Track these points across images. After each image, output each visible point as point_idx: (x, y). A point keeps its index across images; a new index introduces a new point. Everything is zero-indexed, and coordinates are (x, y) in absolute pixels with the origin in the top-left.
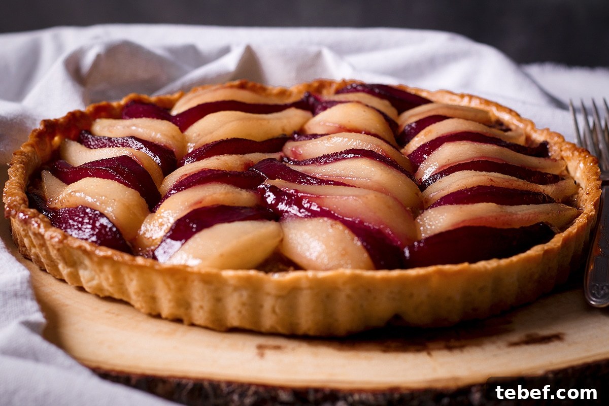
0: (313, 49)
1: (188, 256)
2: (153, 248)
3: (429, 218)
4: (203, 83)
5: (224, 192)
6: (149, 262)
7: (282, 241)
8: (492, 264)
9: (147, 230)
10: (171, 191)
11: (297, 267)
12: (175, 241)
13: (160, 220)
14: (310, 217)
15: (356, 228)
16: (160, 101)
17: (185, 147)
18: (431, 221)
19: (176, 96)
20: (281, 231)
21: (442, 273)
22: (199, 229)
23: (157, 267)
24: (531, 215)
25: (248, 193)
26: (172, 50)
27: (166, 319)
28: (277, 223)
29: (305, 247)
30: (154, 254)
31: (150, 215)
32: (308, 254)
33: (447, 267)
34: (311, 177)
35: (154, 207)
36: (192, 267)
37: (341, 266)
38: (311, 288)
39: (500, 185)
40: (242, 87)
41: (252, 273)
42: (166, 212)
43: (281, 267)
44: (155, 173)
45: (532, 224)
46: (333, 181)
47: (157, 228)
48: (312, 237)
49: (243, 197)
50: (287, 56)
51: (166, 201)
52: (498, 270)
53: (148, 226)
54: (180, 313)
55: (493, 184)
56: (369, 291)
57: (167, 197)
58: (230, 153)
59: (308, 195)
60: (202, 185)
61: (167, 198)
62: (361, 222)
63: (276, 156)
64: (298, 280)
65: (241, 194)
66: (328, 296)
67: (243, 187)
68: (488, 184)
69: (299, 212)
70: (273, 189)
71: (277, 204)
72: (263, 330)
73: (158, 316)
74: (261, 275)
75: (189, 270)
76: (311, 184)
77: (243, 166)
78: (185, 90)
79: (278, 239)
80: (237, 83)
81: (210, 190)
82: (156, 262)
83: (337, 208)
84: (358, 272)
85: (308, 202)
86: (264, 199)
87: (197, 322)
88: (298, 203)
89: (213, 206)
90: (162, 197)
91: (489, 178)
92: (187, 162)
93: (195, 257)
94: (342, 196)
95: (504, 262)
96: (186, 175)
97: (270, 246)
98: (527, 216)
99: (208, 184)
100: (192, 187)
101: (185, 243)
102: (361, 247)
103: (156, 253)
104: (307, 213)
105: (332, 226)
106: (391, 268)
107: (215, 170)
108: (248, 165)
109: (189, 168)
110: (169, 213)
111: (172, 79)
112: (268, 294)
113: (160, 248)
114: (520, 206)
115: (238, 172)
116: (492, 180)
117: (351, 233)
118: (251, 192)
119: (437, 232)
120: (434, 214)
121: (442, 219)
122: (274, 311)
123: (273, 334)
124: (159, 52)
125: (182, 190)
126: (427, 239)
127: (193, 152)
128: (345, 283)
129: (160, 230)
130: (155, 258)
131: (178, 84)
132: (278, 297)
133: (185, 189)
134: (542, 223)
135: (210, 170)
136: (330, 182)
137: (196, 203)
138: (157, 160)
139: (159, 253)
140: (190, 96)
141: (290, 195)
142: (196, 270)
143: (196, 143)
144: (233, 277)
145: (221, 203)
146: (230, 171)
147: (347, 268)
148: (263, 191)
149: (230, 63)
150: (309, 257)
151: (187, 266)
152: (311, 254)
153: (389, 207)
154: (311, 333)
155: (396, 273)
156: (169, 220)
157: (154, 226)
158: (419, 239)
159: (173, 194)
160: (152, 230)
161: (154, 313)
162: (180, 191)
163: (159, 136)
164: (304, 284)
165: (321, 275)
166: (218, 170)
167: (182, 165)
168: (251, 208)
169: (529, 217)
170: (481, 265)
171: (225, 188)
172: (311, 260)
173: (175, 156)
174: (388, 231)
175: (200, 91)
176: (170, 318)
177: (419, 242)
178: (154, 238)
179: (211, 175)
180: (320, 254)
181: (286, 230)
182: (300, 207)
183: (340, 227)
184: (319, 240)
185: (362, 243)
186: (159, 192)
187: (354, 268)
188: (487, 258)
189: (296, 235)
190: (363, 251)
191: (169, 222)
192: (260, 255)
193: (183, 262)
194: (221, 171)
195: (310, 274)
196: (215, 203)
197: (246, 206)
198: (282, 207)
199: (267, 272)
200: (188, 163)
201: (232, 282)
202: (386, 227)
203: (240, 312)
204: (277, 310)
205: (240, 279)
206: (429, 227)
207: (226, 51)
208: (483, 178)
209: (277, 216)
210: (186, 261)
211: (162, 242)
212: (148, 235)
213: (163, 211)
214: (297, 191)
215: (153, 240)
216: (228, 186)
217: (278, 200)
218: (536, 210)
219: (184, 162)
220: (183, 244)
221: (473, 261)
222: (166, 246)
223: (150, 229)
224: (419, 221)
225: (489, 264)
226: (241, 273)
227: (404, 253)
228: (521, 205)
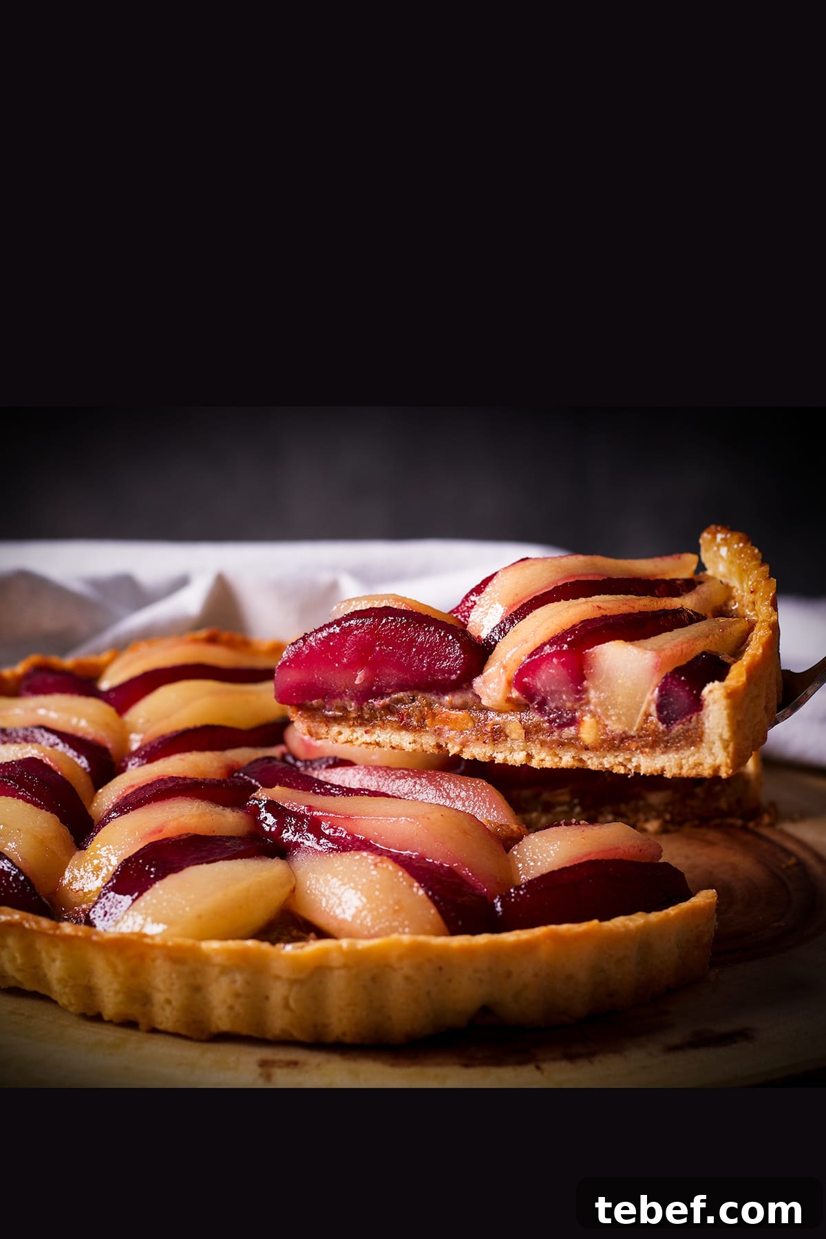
0: (325, 578)
1: (145, 919)
2: (84, 906)
3: (531, 848)
4: (148, 635)
5: (197, 813)
6: (82, 930)
7: (294, 890)
8: (636, 921)
9: (75, 878)
10: (109, 814)
11: (322, 934)
12: (122, 897)
13: (96, 862)
14: (337, 850)
15: (416, 868)
16: (81, 666)
17: (125, 741)
18: (534, 854)
19: (105, 657)
20: (292, 873)
21: (557, 939)
22: (161, 876)
23: (95, 938)
24: (684, 646)
25: (235, 814)
26: (99, 585)
27: (110, 1022)
28: (283, 861)
29: (334, 900)
30: (88, 916)
31: (78, 853)
32: (338, 911)
33: (565, 927)
34: (332, 785)
35: (83, 840)
36: (152, 937)
37: (394, 930)
38: (345, 966)
39: (616, 612)
40: (212, 640)
41: (250, 943)
42: (105, 848)
43: (294, 933)
44: (81, 784)
45: (690, 659)
46: (367, 790)
47: (91, 874)
48: (344, 884)
49: (227, 820)
50: (282, 590)
51: (103, 830)
52: (645, 930)
53: (76, 872)
54: (135, 1011)
55: (604, 613)
56: (440, 969)
57: (103, 824)
58: (202, 748)
59: (330, 815)
60: (160, 803)
61: (104, 826)
62: (421, 858)
63: (275, 752)
64: (326, 953)
65: (224, 816)
66: (374, 979)
67: (225, 804)
68: (597, 614)
69: (318, 843)
70: (272, 806)
71: (279, 831)
72: (269, 1036)
73: (97, 1018)
74: (265, 946)
75: (148, 941)
76: (334, 795)
77: (223, 771)
78: (121, 647)
79: (289, 888)
80: (203, 634)
81: (174, 810)
82: (93, 930)
83: (380, 835)
84: (422, 938)
85: (331, 827)
86: (258, 824)
87: (161, 1027)
88: (315, 827)
89: (180, 836)
90: (95, 823)
91: (595, 604)
92: (133, 765)
93: (156, 921)
94: (386, 816)
95: (655, 917)
96: (133, 786)
97: (276, 898)
98: (679, 648)
99: (171, 799)
100: (144, 807)
101: (137, 898)
102: (425, 897)
103: (92, 916)
104: (330, 845)
105: (376, 865)
106: (474, 932)
107: (180, 778)
108: (231, 770)
109: (136, 775)
110: (109, 849)
111: (98, 630)
112: (278, 978)
113: (98, 906)
114: (660, 636)
115: (217, 780)
116: (599, 608)
117: (407, 875)
118: (240, 812)
119: (545, 871)
120: (539, 841)
121: (553, 850)
122: (287, 1006)
123: (285, 1042)
124: (77, 586)
125: (128, 812)
126: (530, 883)
127: (140, 749)
128: (401, 957)
129: (95, 878)
130: (89, 923)
131: (108, 637)
132: (293, 982)
133: (133, 810)
134: (704, 653)
135: (172, 779)
136: (362, 792)
137: (153, 833)
138: (83, 762)
139: (97, 915)
140: (127, 657)
141: (300, 817)
142: (158, 940)
143: (144, 732)
144: (218, 952)
145: (192, 832)
146: (204, 779)
147: (404, 933)
148: (256, 811)
149: (191, 602)
150: (341, 916)
151: (145, 936)
152: (344, 912)
153: (465, 833)
154: (348, 1039)
155: (483, 939)
156: (109, 860)
157: (86, 871)
158: (517, 884)
159: (113, 817)
160: (82, 877)
161: (90, 1013)
162: (126, 813)
163: (83, 723)
164: (336, 960)
165: (362, 944)
166: (185, 778)
167: (122, 770)
168: (240, 838)
169: (682, 650)
170: (619, 923)
171: (198, 807)
172: (344, 921)
173: (110, 756)
174: (466, 871)
175: (144, 649)
176: (116, 1020)
177: (518, 888)
178: (85, 890)
179: (174, 786)
180: (359, 911)
181: (299, 873)
182: (319, 835)
183: (390, 866)
184: (355, 888)
185: (427, 893)
186: (90, 816)
187: (415, 932)
188: (628, 912)
189: (317, 880)
190: (429, 904)
191: (110, 865)
192: (260, 914)
193: (137, 929)
194: (189, 778)
195: (344, 943)
196: (183, 832)
197: (233, 835)
198: (287, 836)
199: (273, 943)
200: (134, 767)
201: (218, 960)
202: (464, 865)
203: (231, 1008)
204: (292, 1003)
205: (230, 953)
206: (532, 864)
207: (181, 583)
208: (584, 607)
209: (283, 851)
210: (142, 927)
211: (100, 898)
212: (76, 886)
213: (99, 846)
214: (310, 808)
215: (85, 894)
216: (203, 803)
217: (281, 826)
218: (687, 635)
219: (126, 766)
220: (134, 900)
221: (606, 915)
222: (108, 904)
223: (78, 876)
224: (515, 853)
225: (630, 920)
226: (232, 944)
227: (494, 906)
228: (661, 633)
